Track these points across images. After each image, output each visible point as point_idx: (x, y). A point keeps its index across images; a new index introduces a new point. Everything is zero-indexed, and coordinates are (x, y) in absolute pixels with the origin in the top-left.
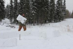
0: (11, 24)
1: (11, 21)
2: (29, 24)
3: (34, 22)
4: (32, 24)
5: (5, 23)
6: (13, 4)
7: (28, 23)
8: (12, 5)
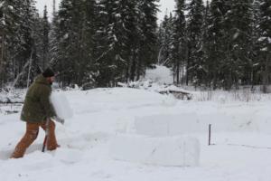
0: (176, 83)
1: (176, 73)
2: (242, 85)
3: (264, 80)
4: (258, 87)
5: (157, 79)
6: (186, 13)
7: (240, 81)
8: (182, 16)
